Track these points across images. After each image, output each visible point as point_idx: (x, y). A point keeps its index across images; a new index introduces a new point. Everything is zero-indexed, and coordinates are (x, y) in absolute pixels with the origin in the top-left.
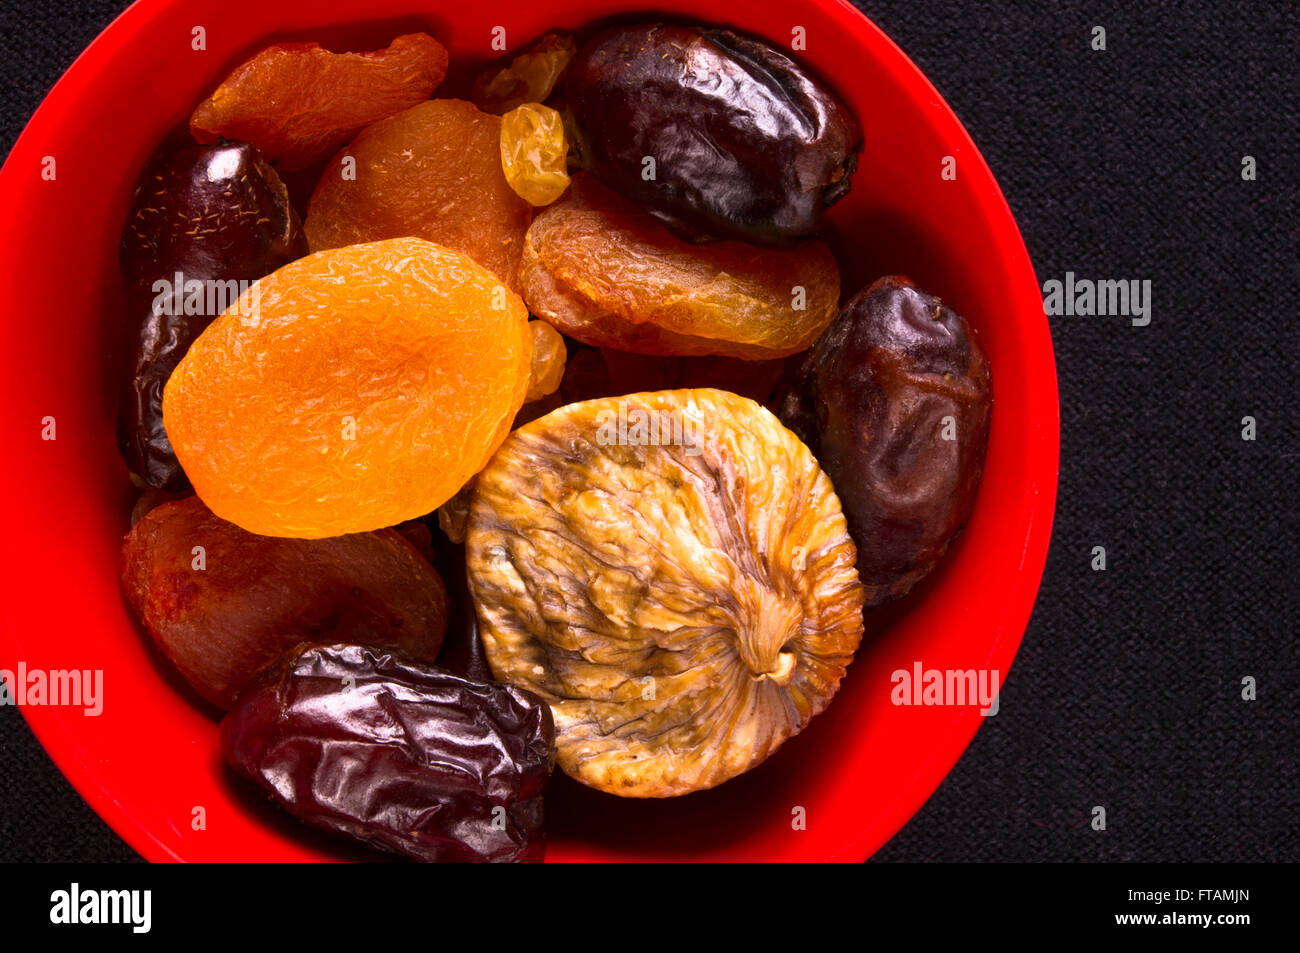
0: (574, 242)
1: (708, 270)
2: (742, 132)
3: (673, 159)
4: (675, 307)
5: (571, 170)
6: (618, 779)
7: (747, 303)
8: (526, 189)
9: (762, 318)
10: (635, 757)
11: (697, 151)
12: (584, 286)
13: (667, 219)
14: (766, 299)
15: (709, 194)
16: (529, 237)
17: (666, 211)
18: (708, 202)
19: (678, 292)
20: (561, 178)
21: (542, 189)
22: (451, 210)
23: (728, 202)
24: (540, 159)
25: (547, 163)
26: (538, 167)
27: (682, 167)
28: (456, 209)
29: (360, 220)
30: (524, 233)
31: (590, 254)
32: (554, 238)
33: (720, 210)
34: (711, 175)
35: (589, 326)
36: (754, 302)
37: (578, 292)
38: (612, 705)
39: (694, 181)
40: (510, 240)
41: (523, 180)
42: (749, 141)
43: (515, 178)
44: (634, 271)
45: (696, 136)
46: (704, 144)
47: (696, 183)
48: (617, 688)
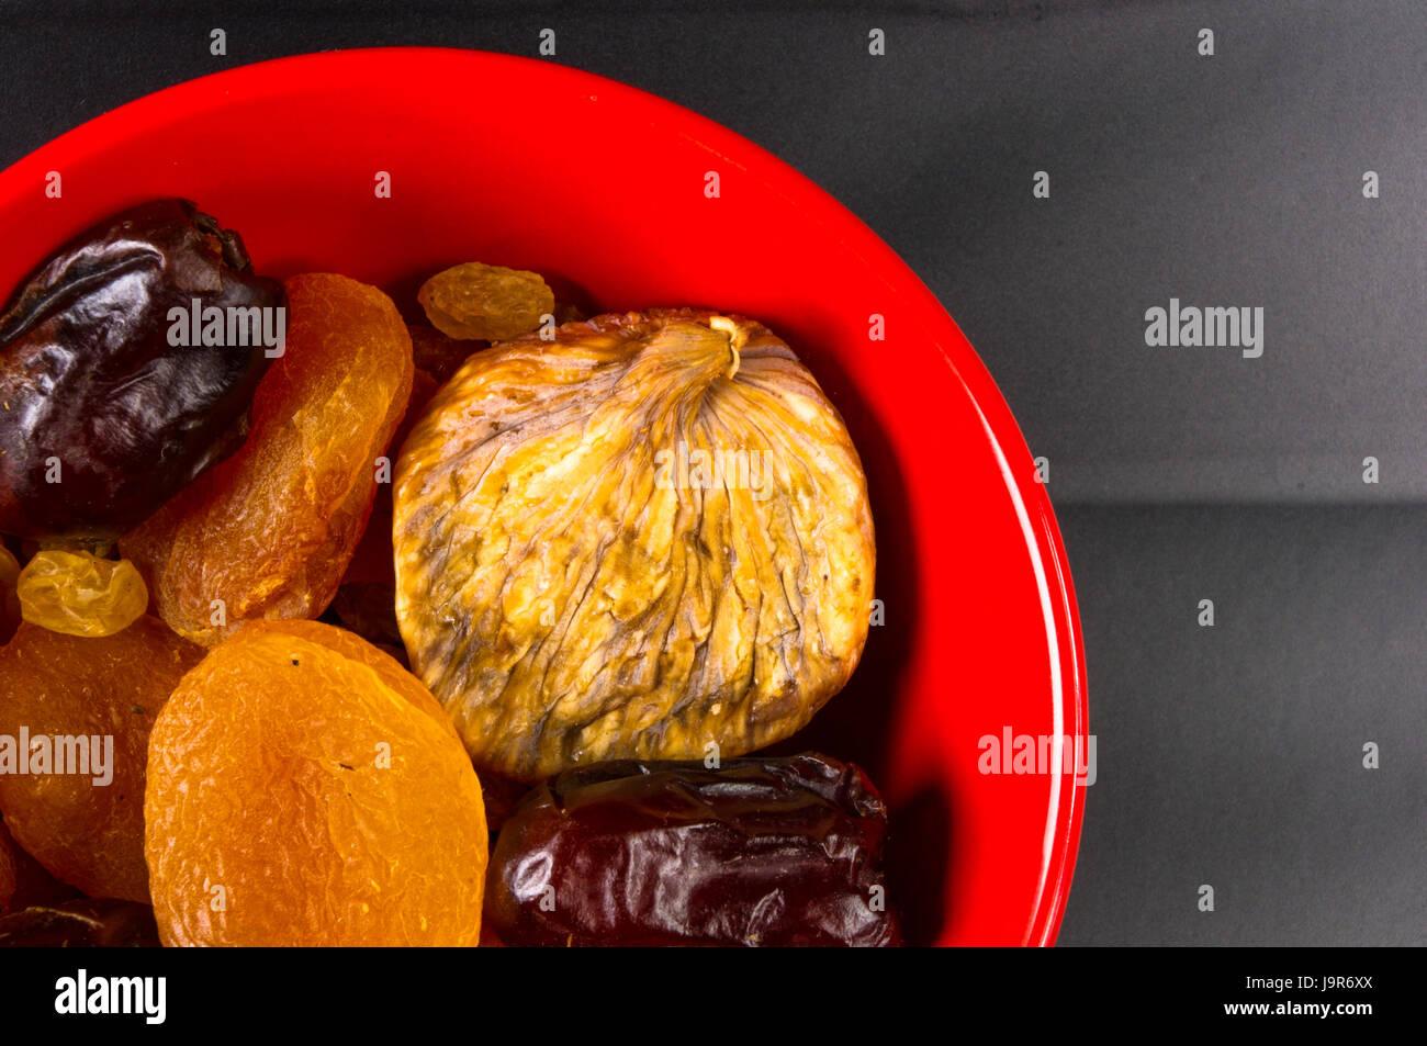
0: (205, 585)
1: (286, 434)
2: (128, 342)
3: (135, 434)
4: (321, 489)
5: (114, 555)
6: (850, 599)
7: (340, 400)
8: (123, 617)
9: (361, 386)
10: (826, 577)
11: (135, 402)
12: (263, 589)
13: (207, 460)
14: (341, 375)
15: (190, 401)
16: (181, 632)
17: (197, 459)
18: (200, 406)
19: (302, 481)
20: (122, 570)
21: (127, 598)
22: (120, 713)
23: (207, 383)
24: (91, 590)
25: (98, 583)
26: (100, 594)
27: (149, 426)
28: (120, 707)
29: (99, 825)
30: (173, 634)
31: (227, 572)
32: (193, 605)
33: (213, 394)
34: (168, 392)
35: (311, 594)
36: (340, 392)
37: (268, 597)
38: (763, 611)
39: (170, 415)
40: (176, 652)
41: (110, 617)
42: (141, 336)
43: (105, 626)
44: (262, 524)
45: (116, 397)
46: (128, 391)
47: (173, 413)
48: (743, 601)
